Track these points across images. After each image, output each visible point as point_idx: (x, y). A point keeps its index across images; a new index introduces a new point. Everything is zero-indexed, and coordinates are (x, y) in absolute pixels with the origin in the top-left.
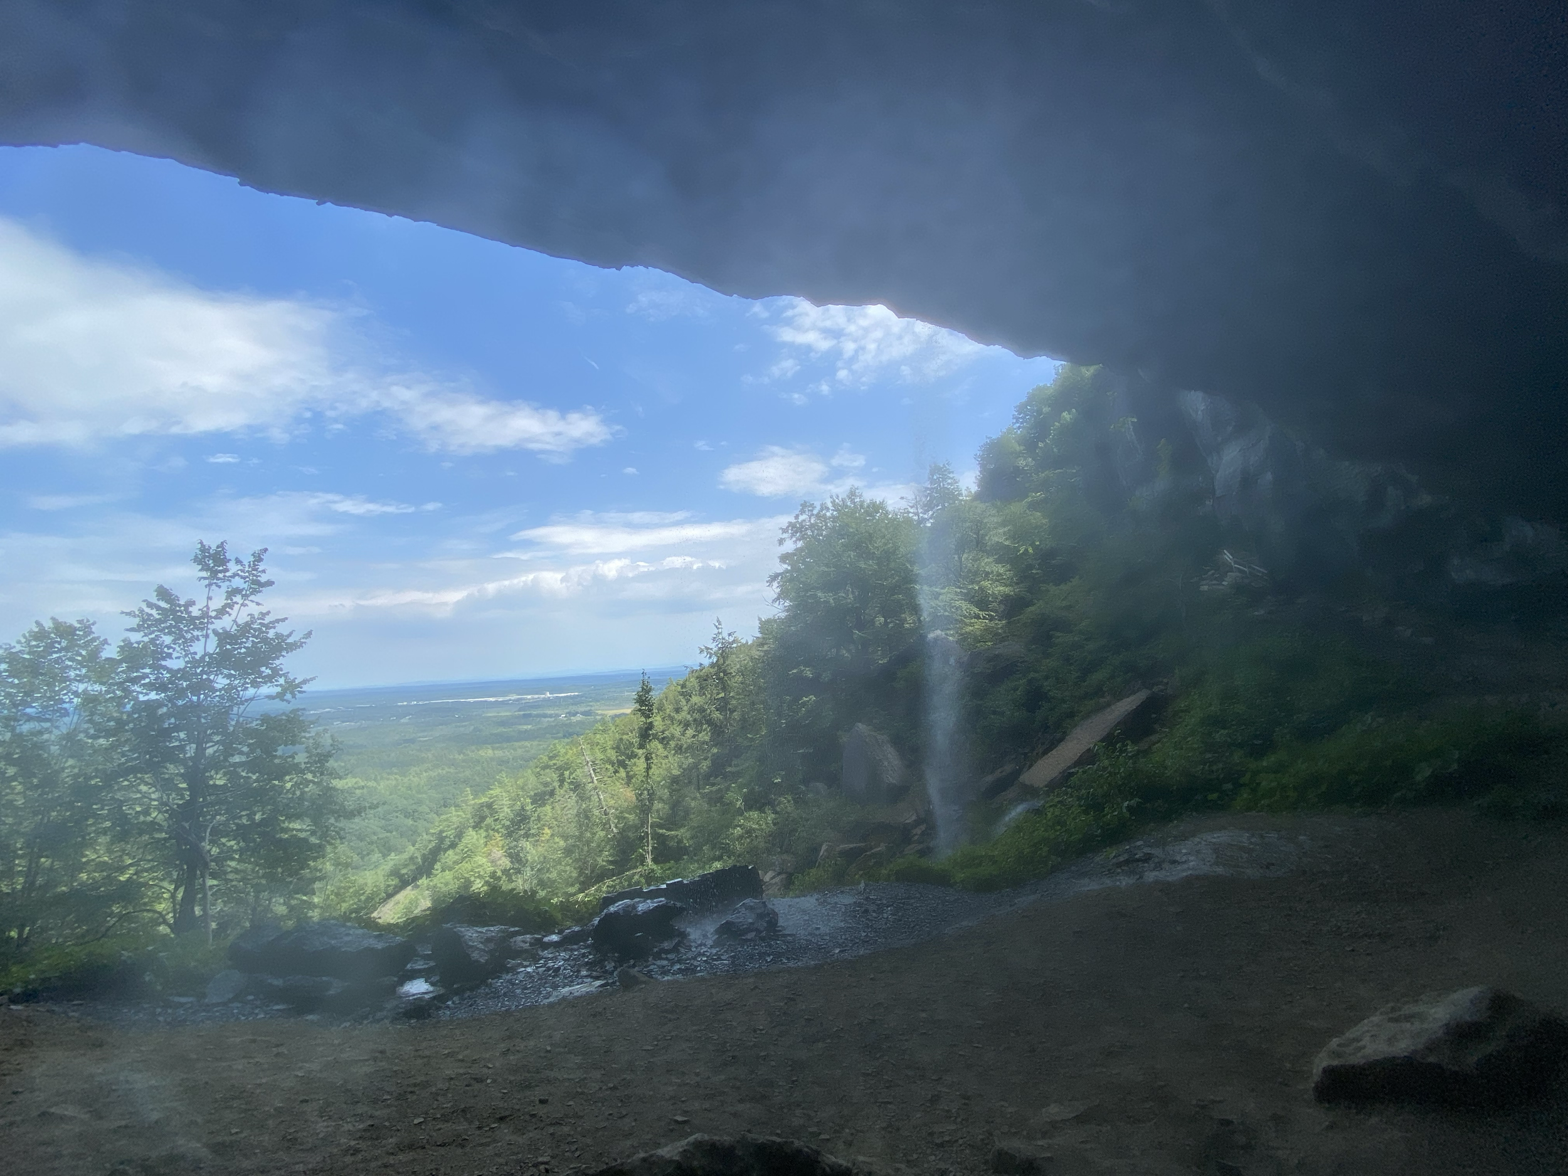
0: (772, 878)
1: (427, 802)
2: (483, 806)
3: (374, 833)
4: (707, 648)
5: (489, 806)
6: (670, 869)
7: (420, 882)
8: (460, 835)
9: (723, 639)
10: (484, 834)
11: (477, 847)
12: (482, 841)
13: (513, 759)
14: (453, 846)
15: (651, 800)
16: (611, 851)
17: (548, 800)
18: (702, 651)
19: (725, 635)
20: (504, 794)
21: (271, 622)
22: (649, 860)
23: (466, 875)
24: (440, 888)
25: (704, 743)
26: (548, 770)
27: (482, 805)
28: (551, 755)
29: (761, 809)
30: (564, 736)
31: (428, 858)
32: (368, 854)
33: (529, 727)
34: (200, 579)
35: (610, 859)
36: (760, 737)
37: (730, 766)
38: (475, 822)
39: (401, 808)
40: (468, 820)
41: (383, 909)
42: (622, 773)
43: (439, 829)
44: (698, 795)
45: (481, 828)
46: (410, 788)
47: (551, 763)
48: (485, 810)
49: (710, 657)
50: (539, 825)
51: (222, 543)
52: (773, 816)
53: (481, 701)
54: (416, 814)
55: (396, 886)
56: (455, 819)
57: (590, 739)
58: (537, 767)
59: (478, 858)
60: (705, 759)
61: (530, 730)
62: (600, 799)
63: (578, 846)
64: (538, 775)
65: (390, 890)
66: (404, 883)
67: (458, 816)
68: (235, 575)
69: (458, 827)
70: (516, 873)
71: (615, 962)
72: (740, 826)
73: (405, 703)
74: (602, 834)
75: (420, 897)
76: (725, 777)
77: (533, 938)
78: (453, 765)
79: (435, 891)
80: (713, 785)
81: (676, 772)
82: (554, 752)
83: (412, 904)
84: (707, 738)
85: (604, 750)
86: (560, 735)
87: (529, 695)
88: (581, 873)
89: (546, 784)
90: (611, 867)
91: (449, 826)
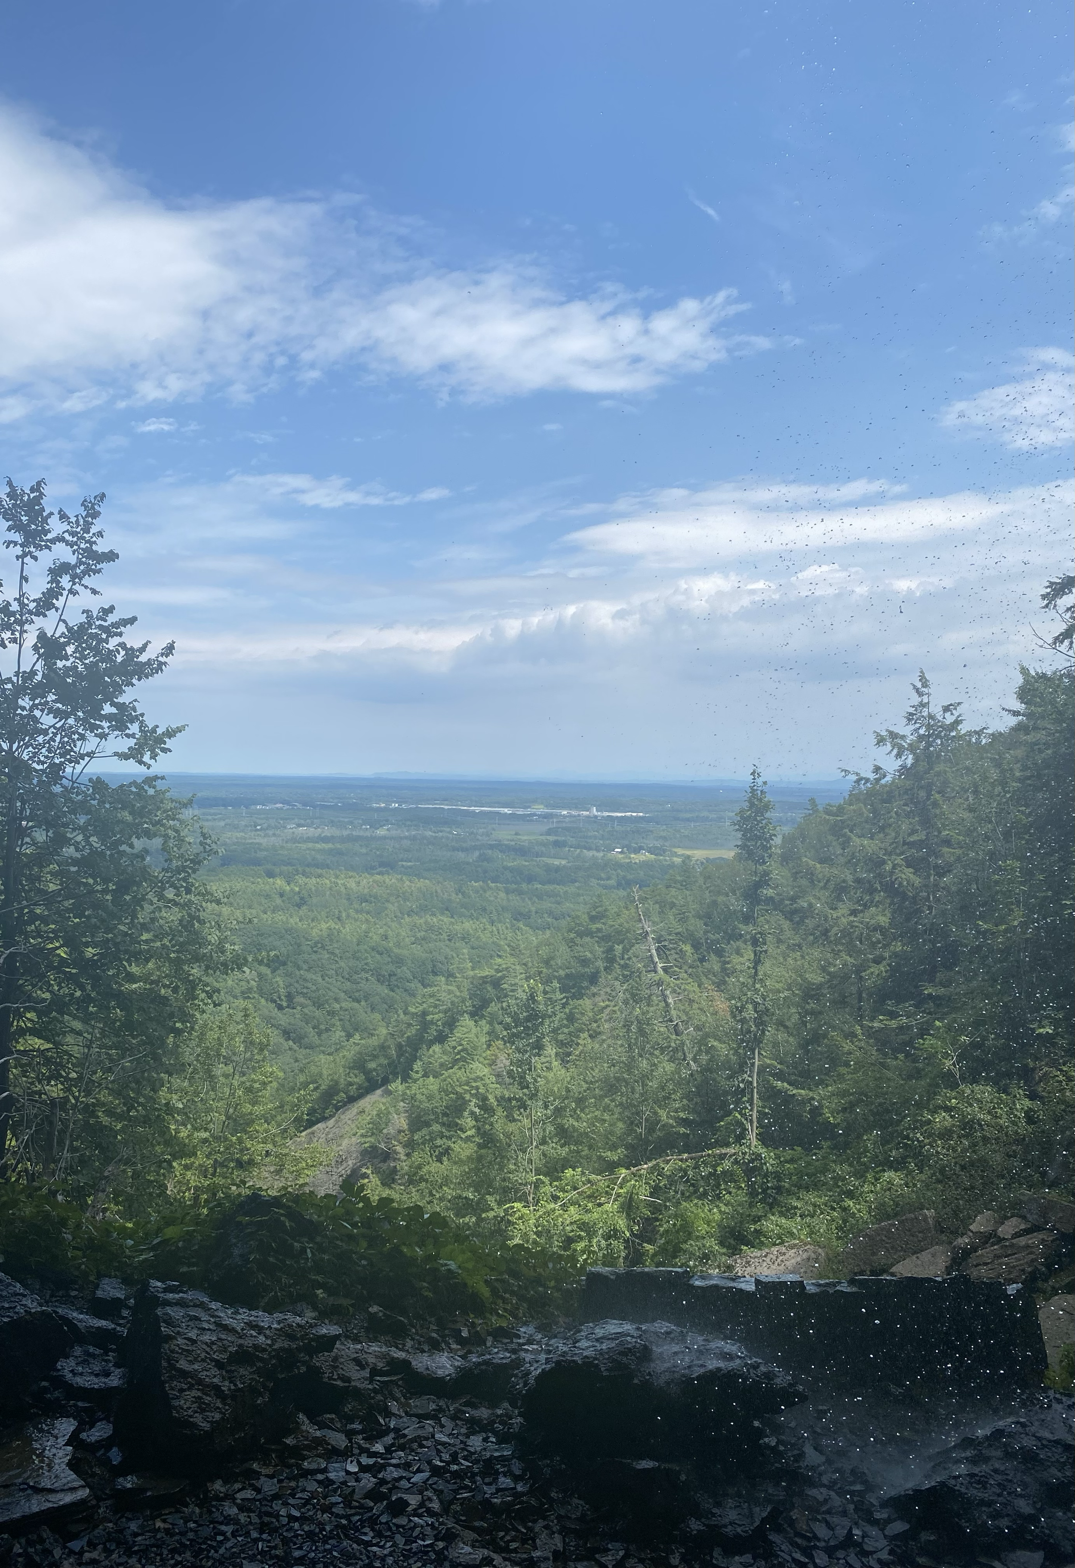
0: (1017, 1235)
1: (409, 962)
2: (486, 983)
3: (337, 1000)
4: (893, 735)
5: (496, 983)
6: (792, 1161)
7: (392, 1087)
8: (451, 1023)
9: (931, 717)
10: (487, 1028)
11: (475, 1048)
12: (484, 1040)
13: (536, 912)
14: (441, 1039)
15: (760, 1023)
16: (685, 1102)
17: (587, 988)
18: (881, 741)
19: (936, 709)
20: (518, 967)
21: (113, 625)
22: (752, 1136)
23: (459, 1089)
24: (420, 1102)
25: (877, 928)
26: (587, 939)
27: (484, 980)
28: (594, 913)
29: (1001, 1084)
30: (619, 885)
31: (406, 1051)
32: (327, 1030)
33: (564, 862)
34: (8, 544)
35: (682, 1115)
36: (1006, 931)
37: (931, 980)
38: (474, 1006)
39: (372, 967)
40: (463, 1001)
41: (342, 1117)
42: (714, 964)
43: (421, 1008)
44: (858, 1029)
45: (482, 1017)
46: (385, 937)
47: (594, 927)
48: (489, 989)
49: (899, 755)
50: (572, 1029)
51: (39, 484)
52: (1027, 1103)
53: (491, 812)
54: (393, 978)
55: (360, 1087)
56: (444, 996)
57: (660, 895)
58: (570, 931)
59: (475, 1065)
60: (877, 961)
61: (564, 866)
62: (667, 1005)
63: (625, 1080)
64: (571, 944)
65: (353, 1090)
66: (371, 1086)
67: (450, 992)
68: (61, 539)
69: (449, 1010)
70: (519, 1108)
71: (564, 1532)
72: (948, 1109)
73: (383, 805)
74: (670, 1067)
75: (392, 1110)
76: (921, 1001)
77: (384, 1356)
78: (447, 909)
79: (413, 1106)
80: (893, 1015)
81: (816, 978)
82: (600, 909)
83: (380, 1118)
84: (884, 920)
85: (683, 920)
86: (612, 882)
87: (563, 808)
88: (630, 1131)
89: (584, 962)
90: (682, 1130)
91: (436, 1006)
